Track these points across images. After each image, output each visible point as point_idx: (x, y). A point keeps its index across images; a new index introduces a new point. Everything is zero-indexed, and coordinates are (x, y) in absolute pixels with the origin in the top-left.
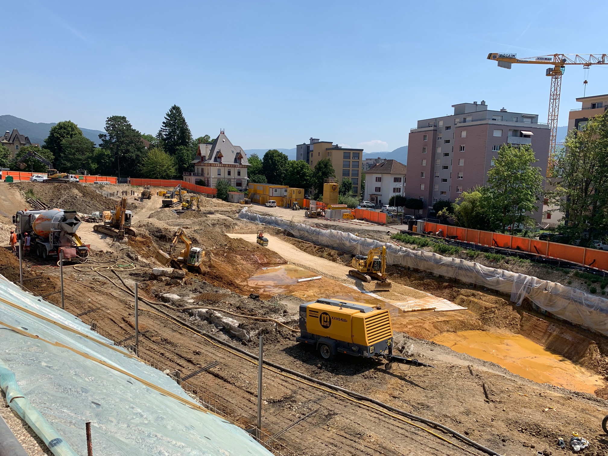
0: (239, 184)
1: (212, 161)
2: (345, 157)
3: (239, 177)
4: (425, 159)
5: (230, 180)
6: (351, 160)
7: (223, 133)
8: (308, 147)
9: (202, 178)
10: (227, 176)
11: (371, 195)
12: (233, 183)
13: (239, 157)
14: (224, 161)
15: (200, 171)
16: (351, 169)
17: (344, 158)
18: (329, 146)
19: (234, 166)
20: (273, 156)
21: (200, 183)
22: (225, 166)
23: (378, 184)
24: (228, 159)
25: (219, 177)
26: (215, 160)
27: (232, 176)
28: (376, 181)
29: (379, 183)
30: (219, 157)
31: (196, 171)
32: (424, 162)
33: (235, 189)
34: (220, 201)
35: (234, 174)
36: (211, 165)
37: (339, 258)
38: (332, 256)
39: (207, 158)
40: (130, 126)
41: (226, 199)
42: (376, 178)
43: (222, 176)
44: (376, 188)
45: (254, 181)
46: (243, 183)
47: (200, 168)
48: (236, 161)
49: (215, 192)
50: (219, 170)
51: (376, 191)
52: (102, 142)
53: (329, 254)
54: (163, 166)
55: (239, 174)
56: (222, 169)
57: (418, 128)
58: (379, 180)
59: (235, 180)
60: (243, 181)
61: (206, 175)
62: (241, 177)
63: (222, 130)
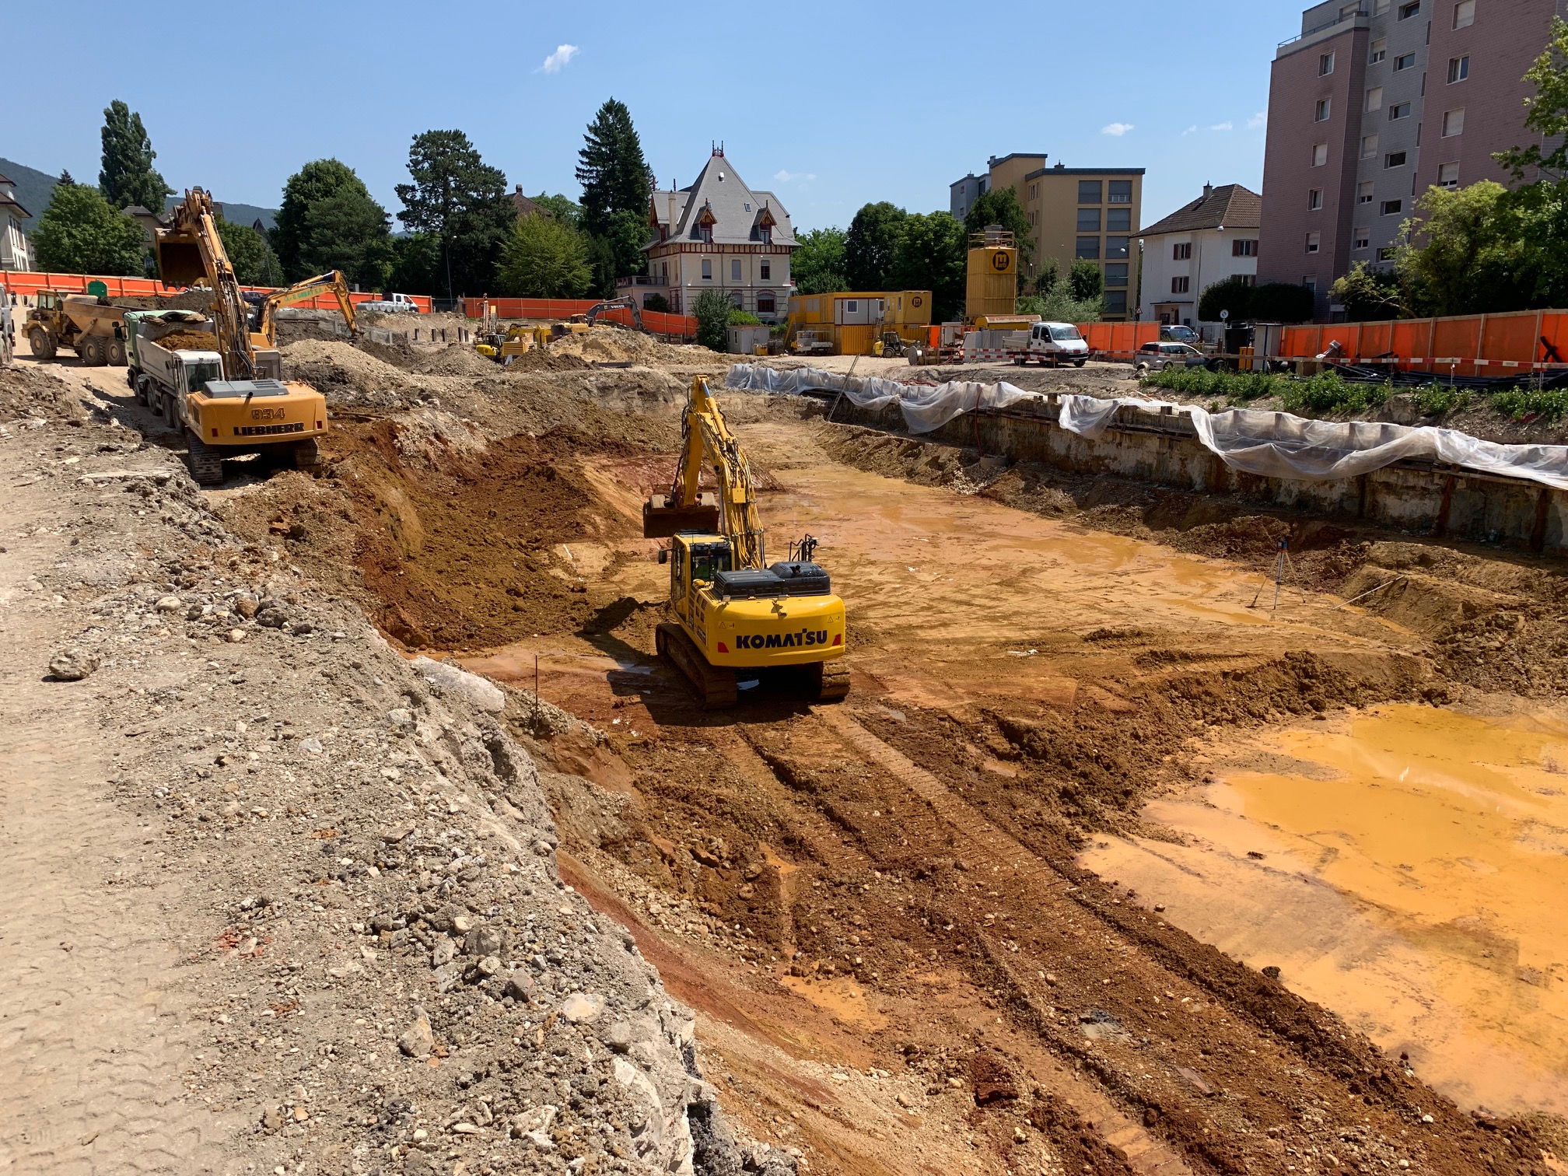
0: (767, 305)
1: (684, 238)
2: (1083, 197)
3: (765, 283)
4: (1322, 143)
5: (737, 292)
6: (1105, 206)
7: (718, 154)
8: (981, 183)
9: (663, 293)
10: (729, 280)
11: (1158, 306)
12: (750, 301)
13: (764, 224)
14: (719, 234)
15: (660, 271)
16: (1103, 234)
17: (1080, 202)
18: (1032, 167)
19: (750, 250)
20: (877, 221)
21: (656, 304)
22: (722, 249)
23: (1182, 268)
24: (733, 228)
25: (707, 283)
26: (695, 234)
27: (745, 280)
28: (1175, 258)
29: (1185, 264)
30: (706, 222)
31: (651, 273)
32: (1322, 153)
33: (754, 316)
34: (703, 350)
35: (751, 277)
36: (681, 248)
39: (673, 230)
40: (476, 157)
41: (722, 345)
42: (1176, 246)
43: (716, 281)
44: (1174, 280)
45: (809, 291)
46: (778, 300)
47: (659, 262)
48: (754, 235)
49: (694, 329)
50: (706, 263)
51: (1174, 291)
52: (403, 208)
54: (554, 260)
55: (765, 273)
56: (715, 260)
57: (1304, 34)
58: (1183, 252)
59: (755, 294)
60: (778, 293)
61: (672, 283)
62: (773, 281)
63: (718, 145)
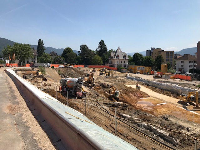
0: (125, 66)
1: (115, 58)
2: (166, 54)
5: (121, 65)
6: (169, 55)
7: (119, 48)
8: (151, 51)
9: (112, 64)
10: (120, 63)
11: (179, 69)
12: (123, 66)
13: (125, 56)
15: (111, 62)
16: (169, 58)
18: (159, 50)
19: (123, 60)
20: (137, 55)
21: (111, 66)
22: (120, 59)
24: (121, 57)
25: (118, 64)
27: (122, 63)
29: (183, 64)
30: (118, 56)
31: (109, 62)
33: (123, 68)
34: (118, 72)
37: (171, 95)
38: (168, 94)
39: (113, 57)
40: (88, 48)
41: (121, 71)
42: (181, 62)
45: (130, 65)
47: (111, 61)
48: (123, 58)
49: (117, 69)
50: (118, 61)
51: (181, 67)
52: (79, 54)
53: (167, 93)
54: (99, 61)
58: (183, 62)
62: (125, 63)
